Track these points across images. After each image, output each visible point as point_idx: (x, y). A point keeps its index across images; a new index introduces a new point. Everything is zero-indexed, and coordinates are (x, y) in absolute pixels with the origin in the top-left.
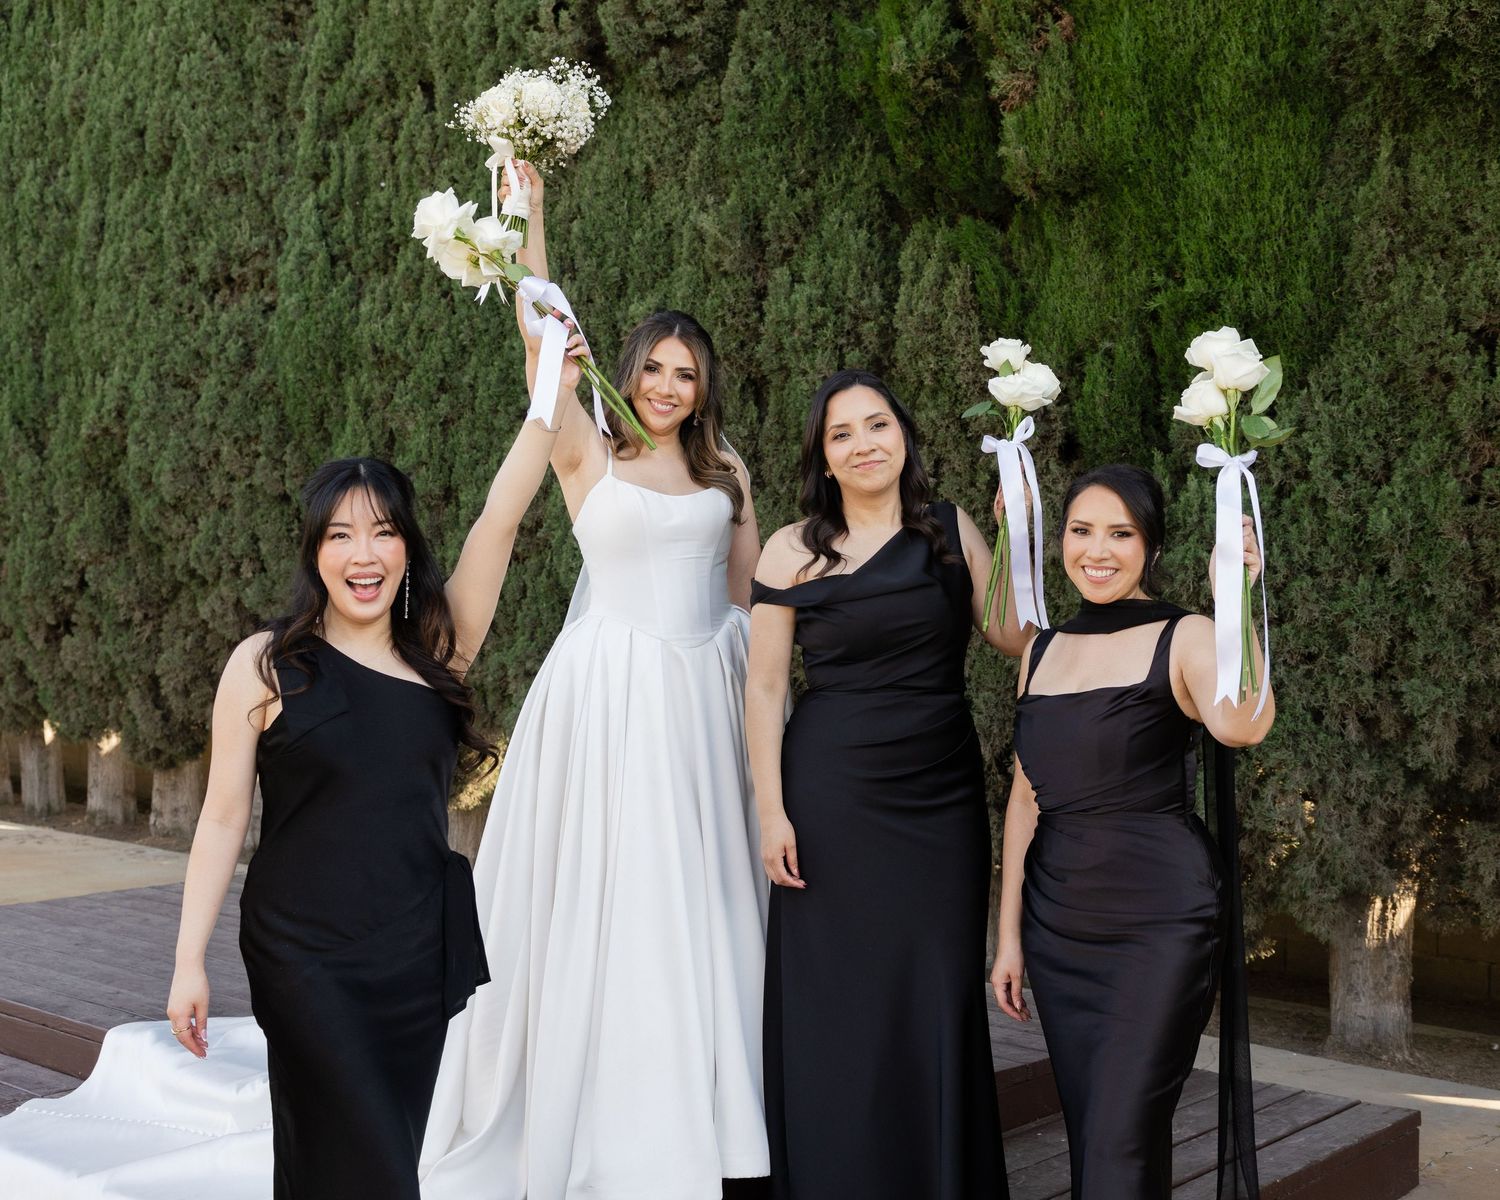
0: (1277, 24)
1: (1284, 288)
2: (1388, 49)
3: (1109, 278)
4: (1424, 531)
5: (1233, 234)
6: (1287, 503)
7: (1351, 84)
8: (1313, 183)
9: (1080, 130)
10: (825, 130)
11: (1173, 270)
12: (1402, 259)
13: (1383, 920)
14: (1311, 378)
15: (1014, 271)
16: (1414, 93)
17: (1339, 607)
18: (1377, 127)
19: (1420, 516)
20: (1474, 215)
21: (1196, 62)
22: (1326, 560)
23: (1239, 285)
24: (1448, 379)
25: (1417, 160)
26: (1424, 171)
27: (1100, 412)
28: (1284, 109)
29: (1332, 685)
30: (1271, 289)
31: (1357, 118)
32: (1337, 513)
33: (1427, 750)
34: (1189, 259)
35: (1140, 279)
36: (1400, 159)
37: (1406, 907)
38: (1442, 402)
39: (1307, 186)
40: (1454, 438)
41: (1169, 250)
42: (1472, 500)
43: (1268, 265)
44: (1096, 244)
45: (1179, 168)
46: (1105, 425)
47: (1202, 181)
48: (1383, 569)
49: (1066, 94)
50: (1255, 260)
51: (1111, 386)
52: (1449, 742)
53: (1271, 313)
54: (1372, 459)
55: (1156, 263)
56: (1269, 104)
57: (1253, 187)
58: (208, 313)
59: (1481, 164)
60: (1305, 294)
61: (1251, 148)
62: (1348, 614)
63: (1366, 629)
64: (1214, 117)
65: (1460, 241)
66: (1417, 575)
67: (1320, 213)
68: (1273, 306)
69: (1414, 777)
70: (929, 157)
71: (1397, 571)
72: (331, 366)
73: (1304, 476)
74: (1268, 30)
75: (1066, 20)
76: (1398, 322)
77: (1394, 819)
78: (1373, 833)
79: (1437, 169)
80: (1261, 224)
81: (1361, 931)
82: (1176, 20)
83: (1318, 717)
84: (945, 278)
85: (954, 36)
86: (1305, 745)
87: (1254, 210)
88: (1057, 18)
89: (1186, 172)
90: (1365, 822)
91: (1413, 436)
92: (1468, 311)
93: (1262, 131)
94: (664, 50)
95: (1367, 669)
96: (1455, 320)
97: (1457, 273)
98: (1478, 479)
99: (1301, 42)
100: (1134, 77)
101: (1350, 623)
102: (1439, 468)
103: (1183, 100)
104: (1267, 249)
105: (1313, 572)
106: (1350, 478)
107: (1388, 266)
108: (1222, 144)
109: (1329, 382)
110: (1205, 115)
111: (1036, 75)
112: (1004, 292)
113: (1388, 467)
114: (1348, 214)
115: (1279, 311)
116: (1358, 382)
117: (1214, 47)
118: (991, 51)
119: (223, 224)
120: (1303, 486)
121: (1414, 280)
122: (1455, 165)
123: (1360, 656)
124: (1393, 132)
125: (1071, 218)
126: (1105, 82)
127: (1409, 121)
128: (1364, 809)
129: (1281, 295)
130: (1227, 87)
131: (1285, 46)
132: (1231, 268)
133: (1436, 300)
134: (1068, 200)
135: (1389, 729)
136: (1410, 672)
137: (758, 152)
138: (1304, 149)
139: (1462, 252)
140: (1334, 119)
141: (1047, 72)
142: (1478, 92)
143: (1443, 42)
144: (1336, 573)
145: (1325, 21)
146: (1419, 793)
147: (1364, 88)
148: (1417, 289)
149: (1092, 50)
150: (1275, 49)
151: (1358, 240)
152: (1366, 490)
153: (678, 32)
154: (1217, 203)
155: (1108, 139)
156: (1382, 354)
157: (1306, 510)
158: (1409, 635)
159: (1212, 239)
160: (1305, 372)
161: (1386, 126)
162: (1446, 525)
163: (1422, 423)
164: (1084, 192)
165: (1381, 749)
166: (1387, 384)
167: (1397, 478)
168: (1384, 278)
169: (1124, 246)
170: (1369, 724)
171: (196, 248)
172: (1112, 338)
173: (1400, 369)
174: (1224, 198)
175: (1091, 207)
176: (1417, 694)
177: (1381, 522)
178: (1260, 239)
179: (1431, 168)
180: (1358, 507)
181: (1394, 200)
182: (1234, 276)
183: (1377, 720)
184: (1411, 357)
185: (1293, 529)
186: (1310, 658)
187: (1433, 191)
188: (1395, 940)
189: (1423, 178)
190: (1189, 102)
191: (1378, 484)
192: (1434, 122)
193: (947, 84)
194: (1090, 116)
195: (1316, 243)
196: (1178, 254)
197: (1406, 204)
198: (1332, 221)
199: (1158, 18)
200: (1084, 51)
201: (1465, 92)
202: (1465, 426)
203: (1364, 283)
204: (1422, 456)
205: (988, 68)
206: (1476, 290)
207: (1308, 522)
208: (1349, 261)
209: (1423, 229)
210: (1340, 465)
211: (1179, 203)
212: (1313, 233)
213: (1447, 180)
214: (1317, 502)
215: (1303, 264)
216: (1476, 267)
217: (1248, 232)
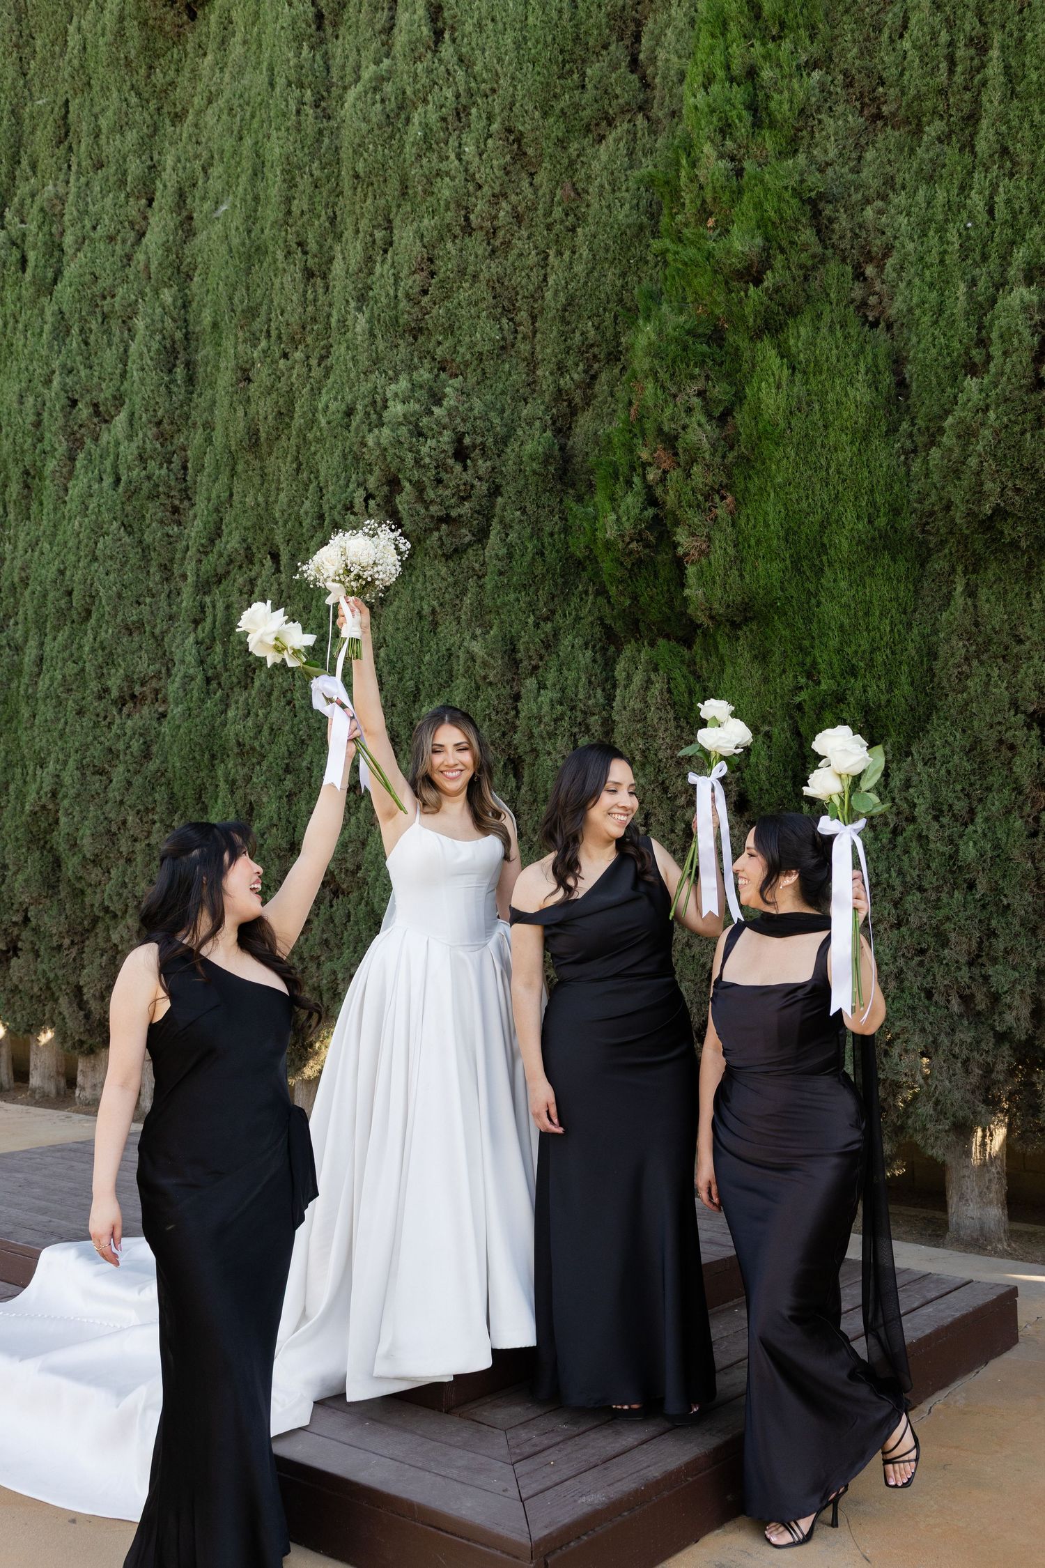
0: (879, 499)
1: (891, 686)
2: (958, 516)
3: (766, 680)
4: (999, 858)
5: (854, 647)
6: (900, 839)
7: (933, 541)
8: (909, 610)
9: (742, 576)
10: (560, 581)
11: (811, 674)
12: (975, 663)
13: (983, 1144)
14: (913, 749)
15: (698, 678)
16: (978, 546)
17: (941, 914)
18: (953, 569)
19: (996, 847)
20: (1025, 631)
21: (823, 526)
22: (930, 881)
23: (859, 684)
24: (1012, 747)
25: (983, 593)
26: (988, 600)
27: (763, 777)
28: (886, 559)
29: (938, 971)
30: (883, 686)
31: (938, 564)
32: (937, 846)
33: (1009, 1018)
34: (823, 666)
35: (788, 681)
36: (971, 592)
37: (1000, 1134)
38: (1009, 764)
39: (905, 613)
40: (1018, 790)
41: (809, 660)
42: (1034, 834)
43: (880, 669)
44: (756, 657)
45: (813, 601)
46: (766, 786)
47: (831, 611)
48: (971, 886)
49: (731, 551)
50: (871, 665)
51: (770, 758)
52: (1025, 1012)
53: (883, 703)
54: (960, 806)
55: (799, 669)
56: (875, 556)
57: (867, 614)
58: (118, 721)
59: (1028, 594)
60: (907, 689)
61: (864, 586)
62: (948, 919)
63: (961, 930)
64: (837, 565)
65: (1016, 649)
66: (996, 890)
67: (915, 631)
68: (884, 698)
69: (1001, 1038)
70: (635, 598)
71: (982, 887)
72: (207, 756)
73: (912, 819)
74: (873, 504)
75: (730, 499)
76: (974, 708)
77: (988, 1070)
78: (973, 1080)
79: (998, 599)
80: (873, 640)
81: (968, 1153)
82: (807, 498)
83: (929, 995)
84: (648, 683)
85: (650, 512)
86: (920, 1016)
87: (867, 629)
88: (723, 498)
89: (819, 604)
90: (967, 1072)
91: (989, 789)
92: (1024, 699)
93: (871, 574)
94: (444, 527)
95: (963, 959)
96: (1015, 705)
97: (1015, 673)
98: (1037, 819)
99: (896, 512)
100: (779, 538)
101: (948, 926)
102: (1008, 812)
103: (815, 554)
104: (879, 658)
105: (921, 889)
106: (945, 820)
107: (965, 668)
108: (843, 584)
109: (927, 752)
110: (830, 564)
111: (709, 538)
112: (691, 692)
113: (972, 812)
114: (935, 632)
115: (889, 701)
116: (947, 751)
117: (835, 516)
118: (677, 522)
119: (129, 657)
120: (911, 827)
121: (984, 678)
122: (1010, 596)
123: (960, 948)
124: (965, 573)
125: (738, 639)
126: (758, 542)
127: (976, 565)
128: (966, 1062)
129: (890, 690)
130: (845, 544)
131: (885, 514)
132: (853, 671)
133: (1000, 691)
134: (735, 626)
135: (981, 1003)
136: (994, 961)
137: (512, 596)
138: (902, 587)
139: (1018, 657)
140: (922, 566)
141: (717, 536)
142: (1023, 544)
143: (997, 510)
144: (938, 889)
145: (913, 497)
146: (1006, 1050)
147: (943, 543)
148: (987, 684)
149: (748, 520)
150: (878, 517)
151: (943, 650)
152: (957, 829)
153: (454, 513)
154: (842, 626)
155: (762, 582)
156: (964, 731)
157: (914, 844)
158: (992, 934)
159: (839, 651)
160: (909, 745)
161: (960, 569)
162: (1016, 853)
163: (995, 780)
164: (746, 620)
165: (976, 1017)
166: (968, 752)
167: (979, 820)
168: (964, 676)
169: (776, 657)
170: (967, 1000)
171: (109, 674)
172: (769, 723)
173: (977, 742)
174: (846, 622)
175: (751, 631)
176: (1001, 977)
177: (969, 852)
178: (873, 651)
179: (993, 598)
180: (951, 841)
181: (967, 621)
182: (856, 678)
183: (972, 996)
184: (985, 733)
185: (905, 858)
186: (922, 952)
187: (995, 615)
188: (993, 1159)
189: (987, 606)
190: (819, 555)
191: (966, 825)
192: (994, 566)
193: (647, 545)
194: (748, 567)
195: (914, 653)
196: (814, 664)
197: (977, 624)
198: (923, 637)
199: (794, 496)
200: (743, 521)
201: (1014, 544)
202: (1026, 781)
203: (949, 680)
204: (996, 803)
205: (675, 534)
206: (1029, 684)
207: (916, 852)
208: (937, 666)
209: (989, 642)
210: (937, 812)
211: (814, 626)
212: (911, 645)
213: (1005, 606)
214: (922, 838)
215: (905, 668)
216: (1029, 668)
217: (865, 646)
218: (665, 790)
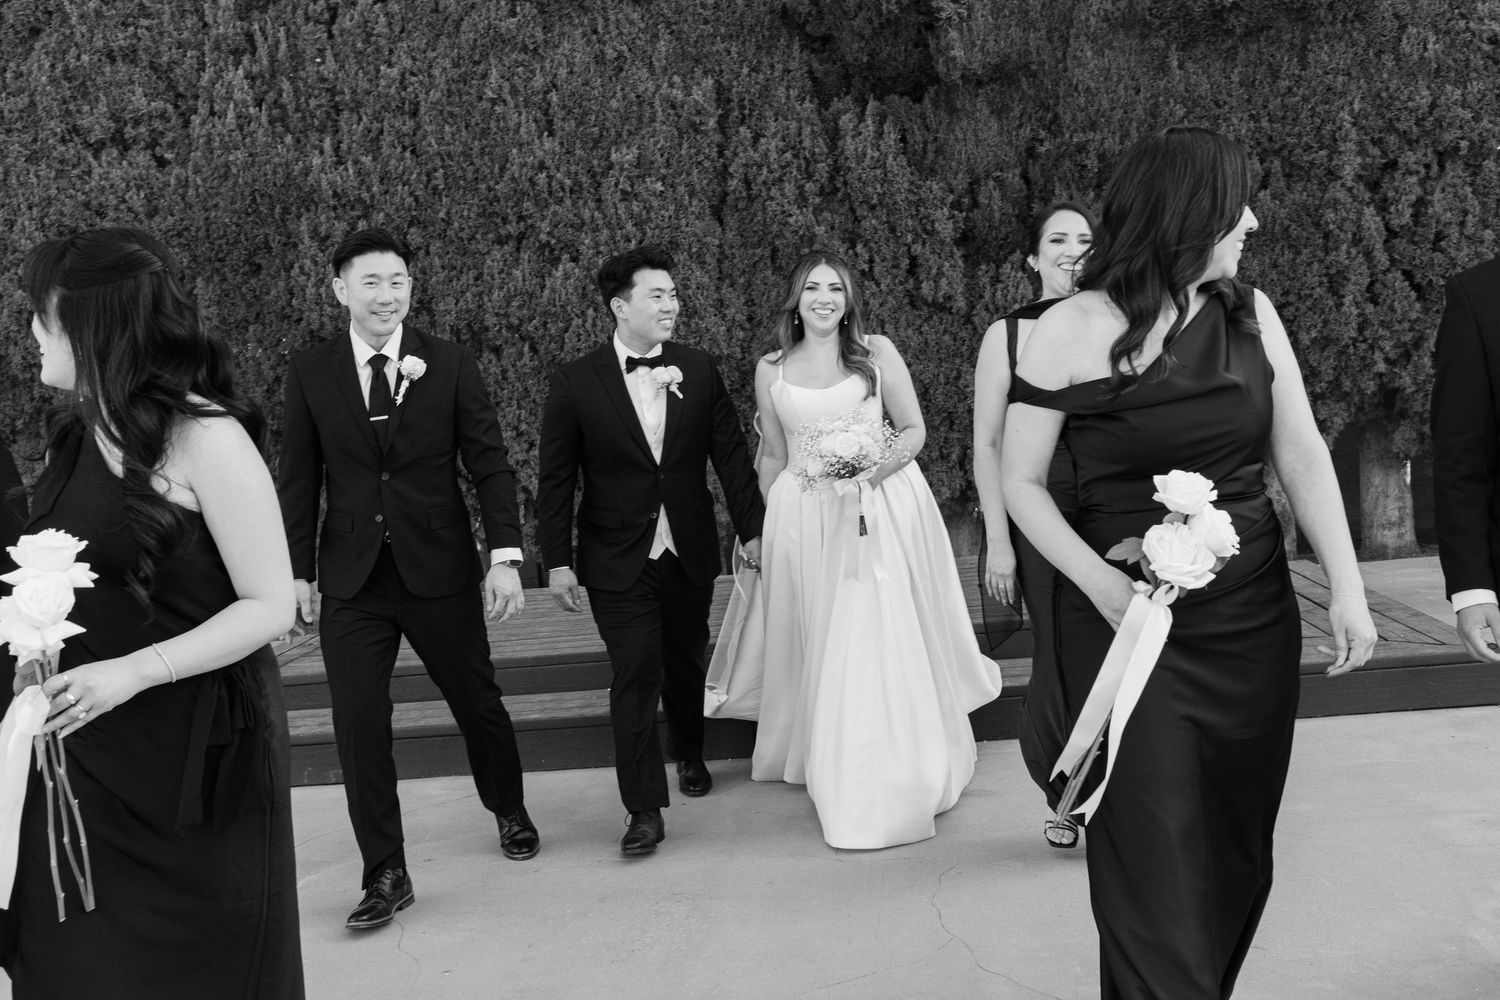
1: (1125, 136)
3: (1000, 133)
5: (1097, 107)
9: (996, 42)
11: (1054, 127)
15: (927, 128)
18: (1168, 47)
23: (1098, 137)
25: (1189, 65)
26: (1194, 73)
27: (997, 214)
28: (1123, 35)
31: (1157, 42)
34: (1067, 122)
35: (1025, 132)
39: (1133, 79)
41: (1050, 116)
43: (1115, 125)
44: (992, 112)
45: (1061, 67)
46: (997, 223)
47: (1078, 74)
49: (991, 20)
50: (1108, 122)
51: (1003, 199)
55: (1038, 124)
56: (1115, 32)
57: (1106, 79)
58: (97, 171)
59: (1225, 69)
61: (1104, 57)
64: (1083, 38)
65: (1218, 112)
67: (1142, 95)
70: (871, 55)
72: (278, 210)
79: (1203, 72)
80: (1112, 101)
84: (880, 135)
87: (1107, 93)
89: (1066, 69)
93: (1110, 47)
103: (1063, 27)
104: (1115, 116)
108: (1089, 54)
110: (1077, 37)
111: (969, 6)
112: (925, 143)
115: (1120, 151)
119: (115, 92)
122: (1211, 70)
124: (1176, 50)
125: (977, 96)
126: (1012, 12)
130: (1092, 20)
132: (1093, 127)
134: (980, 83)
138: (1133, 58)
154: (1088, 88)
155: (1015, 48)
159: (1083, 109)
161: (1174, 47)
164: (992, 81)
169: (1015, 113)
171: (79, 111)
172: (1001, 170)
174: (1092, 85)
175: (992, 90)
178: (1113, 109)
179: (1198, 71)
181: (1181, 87)
182: (1095, 132)
187: (1201, 84)
189: (1195, 77)
190: (1067, 28)
192: (1202, 46)
194: (1002, 34)
195: (1142, 113)
196: (1056, 116)
197: (1188, 91)
211: (1061, 88)
213: (1208, 78)
215: (1135, 124)
216: (1228, 126)
217: (1106, 105)
218: (893, 230)
